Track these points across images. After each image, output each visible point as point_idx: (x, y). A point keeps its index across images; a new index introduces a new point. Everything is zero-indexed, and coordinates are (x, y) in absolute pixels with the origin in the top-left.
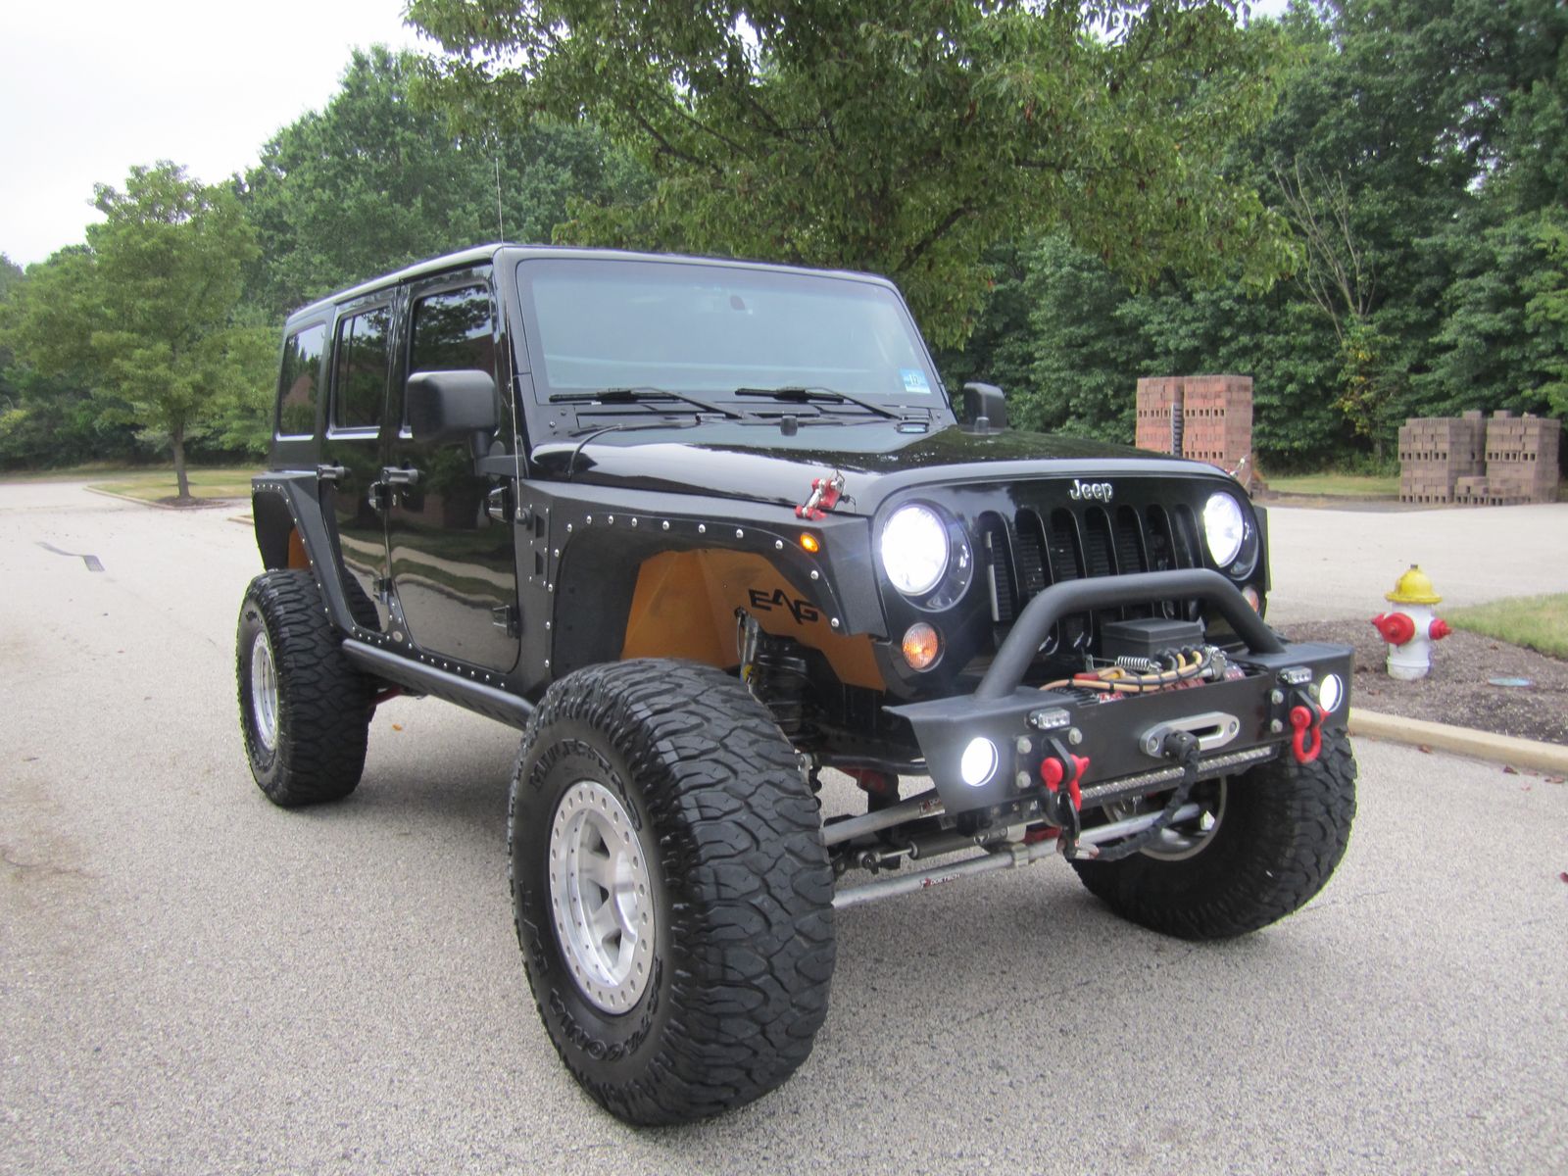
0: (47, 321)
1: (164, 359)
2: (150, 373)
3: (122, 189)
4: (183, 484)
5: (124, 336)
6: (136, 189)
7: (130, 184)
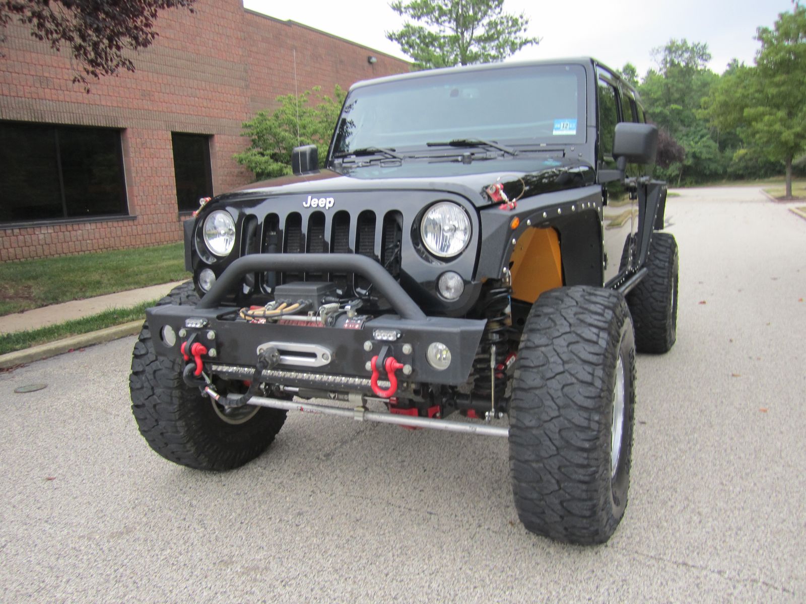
0: (725, 104)
1: (781, 120)
2: (772, 129)
3: (772, 28)
4: (789, 189)
5: (761, 109)
6: (778, 26)
7: (776, 24)
